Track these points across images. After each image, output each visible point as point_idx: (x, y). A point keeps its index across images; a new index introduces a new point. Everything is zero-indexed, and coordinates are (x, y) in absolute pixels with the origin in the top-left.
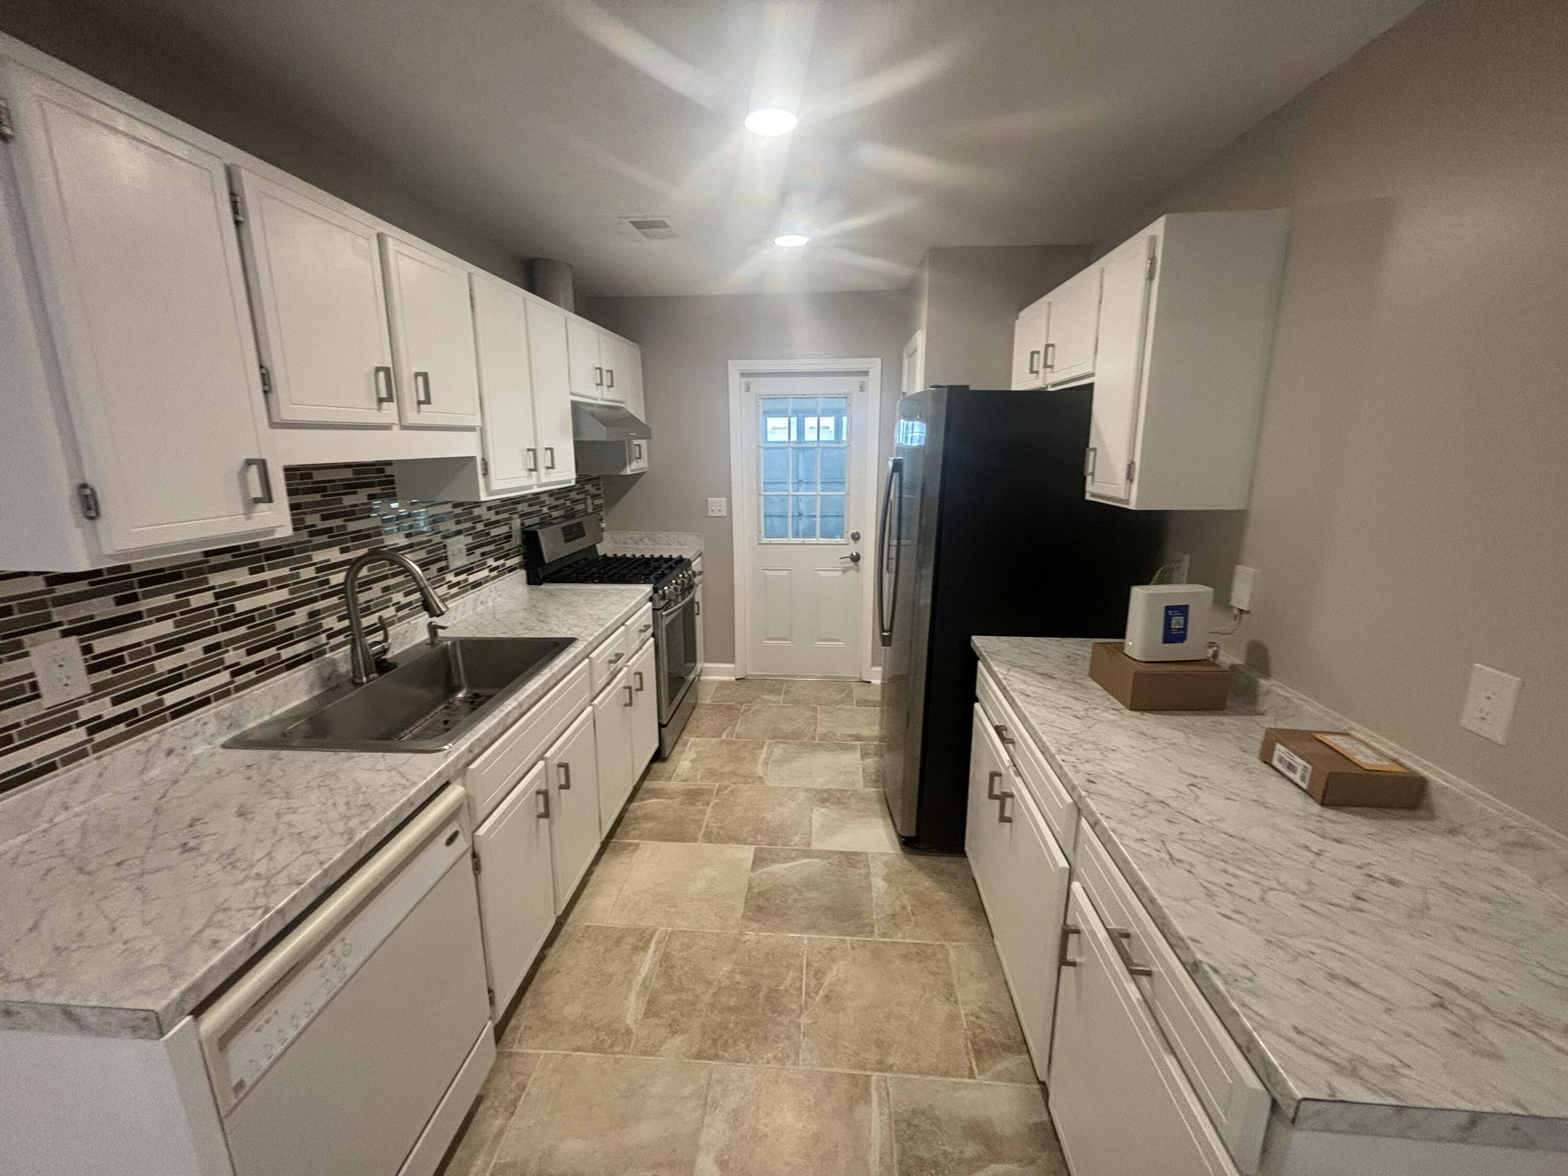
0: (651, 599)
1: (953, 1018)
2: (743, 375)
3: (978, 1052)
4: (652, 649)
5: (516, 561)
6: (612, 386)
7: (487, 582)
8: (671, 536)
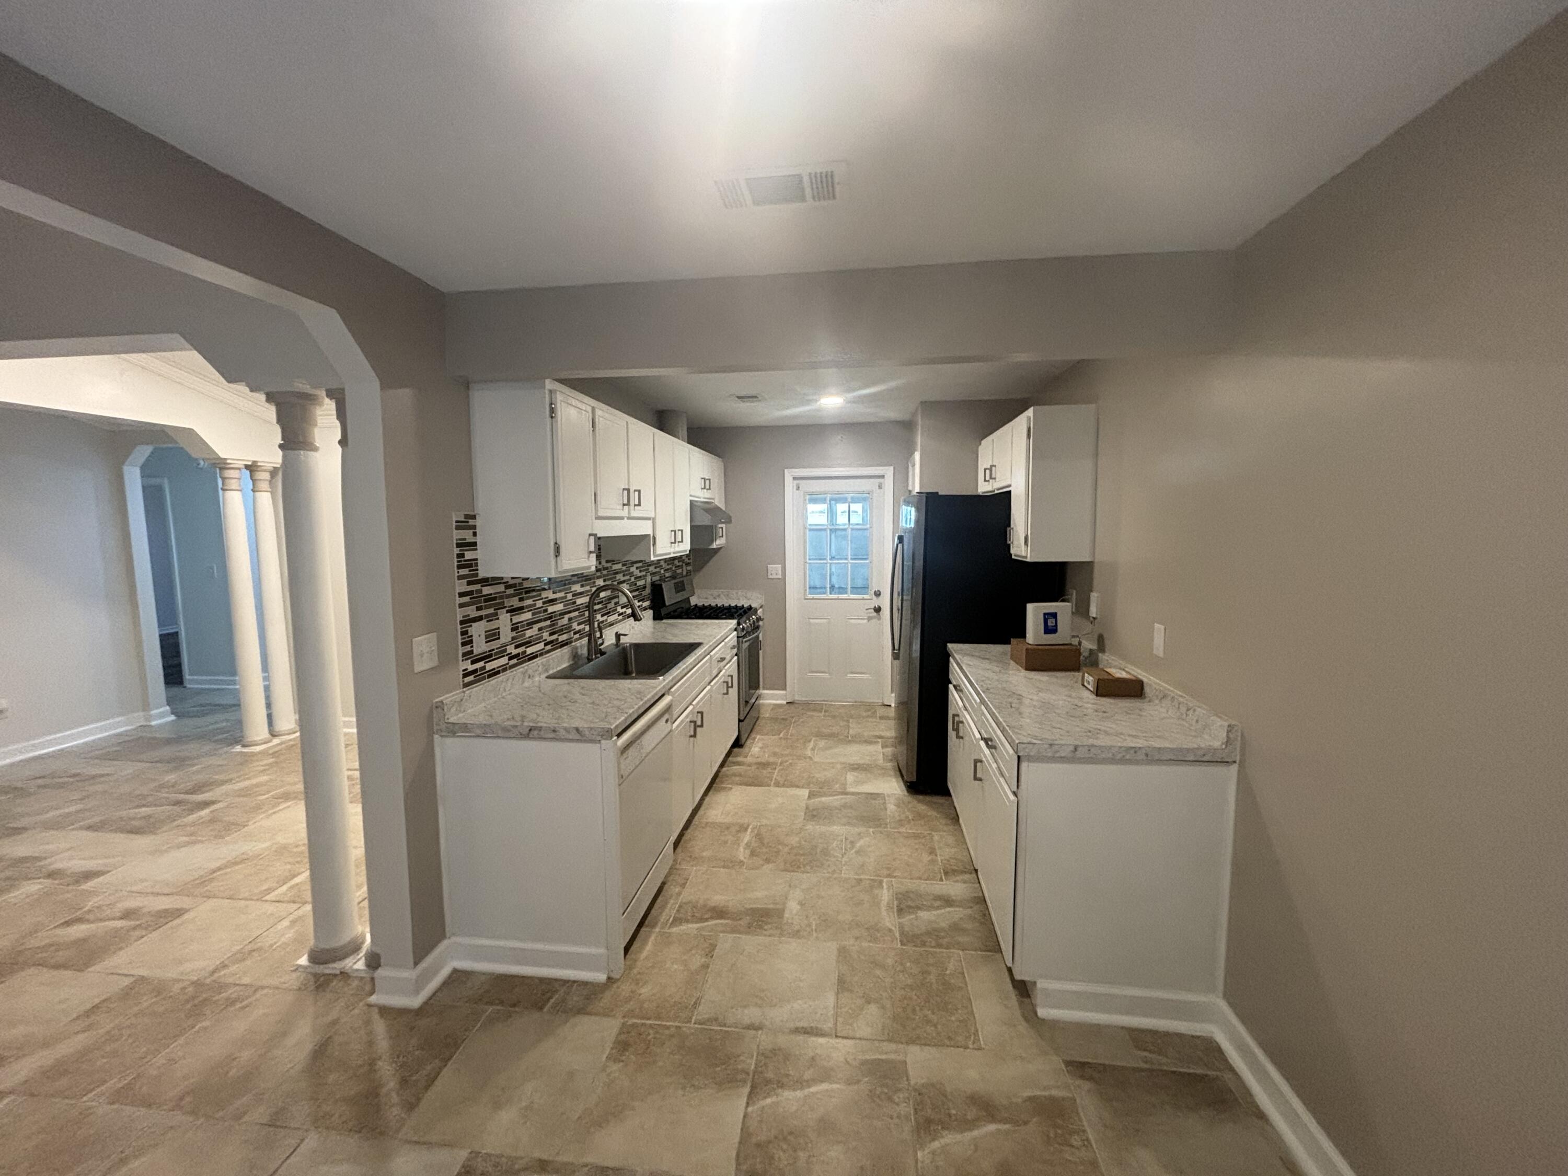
0: (736, 630)
1: (933, 862)
2: (795, 478)
3: (946, 873)
4: (736, 664)
5: (646, 604)
6: (710, 489)
7: (616, 623)
8: (740, 593)
